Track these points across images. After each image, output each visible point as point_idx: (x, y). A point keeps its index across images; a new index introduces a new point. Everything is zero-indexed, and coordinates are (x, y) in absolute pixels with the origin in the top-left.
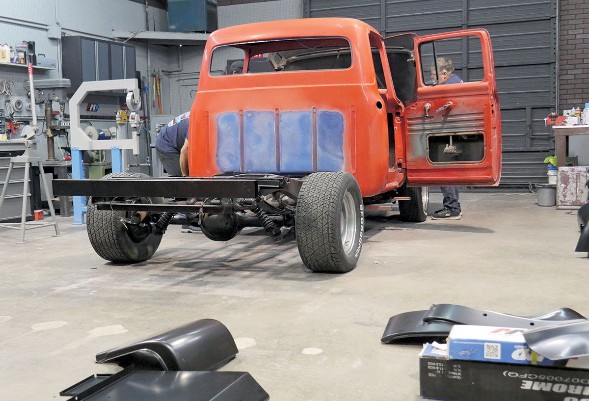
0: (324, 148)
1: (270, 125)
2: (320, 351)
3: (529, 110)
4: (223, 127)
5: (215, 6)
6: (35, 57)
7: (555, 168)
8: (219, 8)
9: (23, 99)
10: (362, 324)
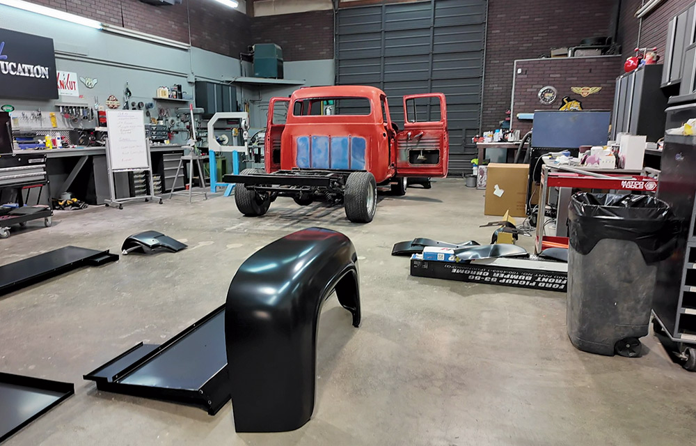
0: (354, 157)
1: (326, 144)
2: (364, 258)
3: (464, 130)
4: (300, 144)
5: (282, 62)
6: (181, 94)
7: (477, 166)
8: (284, 63)
9: (175, 119)
10: (381, 247)
